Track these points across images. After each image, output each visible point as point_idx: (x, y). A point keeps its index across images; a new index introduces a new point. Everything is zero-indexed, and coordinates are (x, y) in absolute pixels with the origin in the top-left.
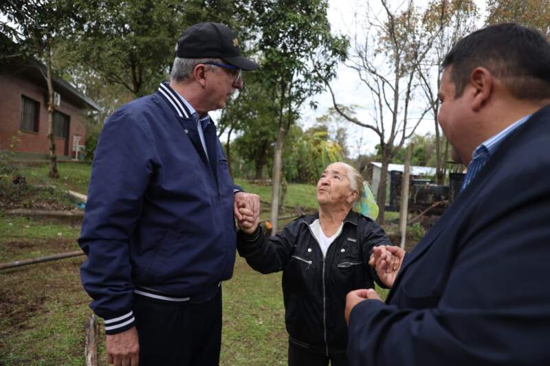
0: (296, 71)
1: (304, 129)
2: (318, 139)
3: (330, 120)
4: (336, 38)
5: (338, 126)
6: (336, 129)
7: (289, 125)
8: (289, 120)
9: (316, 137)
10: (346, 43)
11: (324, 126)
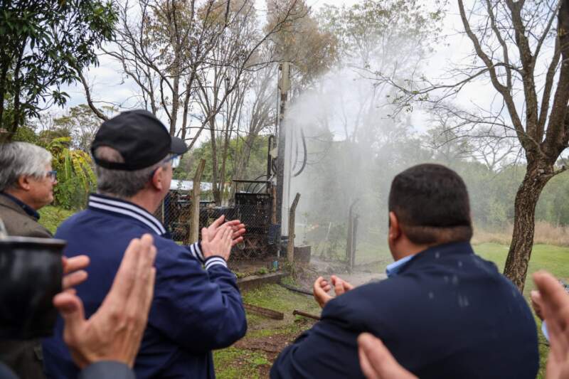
0: (29, 40)
1: (37, 131)
2: (60, 146)
3: (73, 123)
4: (99, 4)
5: (83, 131)
6: (81, 134)
7: (16, 124)
8: (16, 117)
9: (57, 143)
10: (113, 17)
11: (65, 129)
